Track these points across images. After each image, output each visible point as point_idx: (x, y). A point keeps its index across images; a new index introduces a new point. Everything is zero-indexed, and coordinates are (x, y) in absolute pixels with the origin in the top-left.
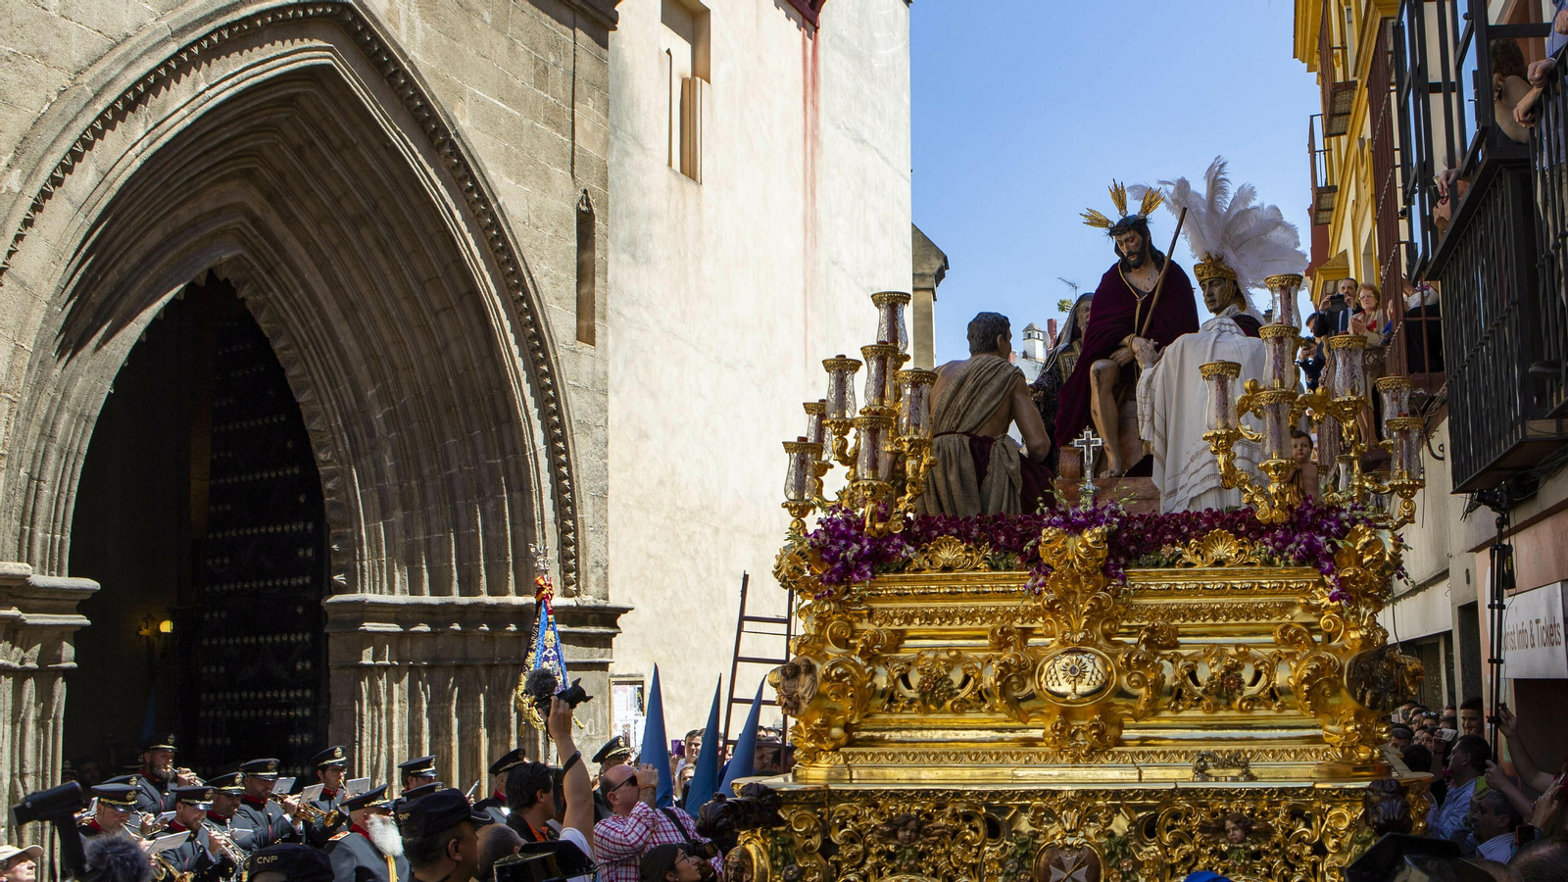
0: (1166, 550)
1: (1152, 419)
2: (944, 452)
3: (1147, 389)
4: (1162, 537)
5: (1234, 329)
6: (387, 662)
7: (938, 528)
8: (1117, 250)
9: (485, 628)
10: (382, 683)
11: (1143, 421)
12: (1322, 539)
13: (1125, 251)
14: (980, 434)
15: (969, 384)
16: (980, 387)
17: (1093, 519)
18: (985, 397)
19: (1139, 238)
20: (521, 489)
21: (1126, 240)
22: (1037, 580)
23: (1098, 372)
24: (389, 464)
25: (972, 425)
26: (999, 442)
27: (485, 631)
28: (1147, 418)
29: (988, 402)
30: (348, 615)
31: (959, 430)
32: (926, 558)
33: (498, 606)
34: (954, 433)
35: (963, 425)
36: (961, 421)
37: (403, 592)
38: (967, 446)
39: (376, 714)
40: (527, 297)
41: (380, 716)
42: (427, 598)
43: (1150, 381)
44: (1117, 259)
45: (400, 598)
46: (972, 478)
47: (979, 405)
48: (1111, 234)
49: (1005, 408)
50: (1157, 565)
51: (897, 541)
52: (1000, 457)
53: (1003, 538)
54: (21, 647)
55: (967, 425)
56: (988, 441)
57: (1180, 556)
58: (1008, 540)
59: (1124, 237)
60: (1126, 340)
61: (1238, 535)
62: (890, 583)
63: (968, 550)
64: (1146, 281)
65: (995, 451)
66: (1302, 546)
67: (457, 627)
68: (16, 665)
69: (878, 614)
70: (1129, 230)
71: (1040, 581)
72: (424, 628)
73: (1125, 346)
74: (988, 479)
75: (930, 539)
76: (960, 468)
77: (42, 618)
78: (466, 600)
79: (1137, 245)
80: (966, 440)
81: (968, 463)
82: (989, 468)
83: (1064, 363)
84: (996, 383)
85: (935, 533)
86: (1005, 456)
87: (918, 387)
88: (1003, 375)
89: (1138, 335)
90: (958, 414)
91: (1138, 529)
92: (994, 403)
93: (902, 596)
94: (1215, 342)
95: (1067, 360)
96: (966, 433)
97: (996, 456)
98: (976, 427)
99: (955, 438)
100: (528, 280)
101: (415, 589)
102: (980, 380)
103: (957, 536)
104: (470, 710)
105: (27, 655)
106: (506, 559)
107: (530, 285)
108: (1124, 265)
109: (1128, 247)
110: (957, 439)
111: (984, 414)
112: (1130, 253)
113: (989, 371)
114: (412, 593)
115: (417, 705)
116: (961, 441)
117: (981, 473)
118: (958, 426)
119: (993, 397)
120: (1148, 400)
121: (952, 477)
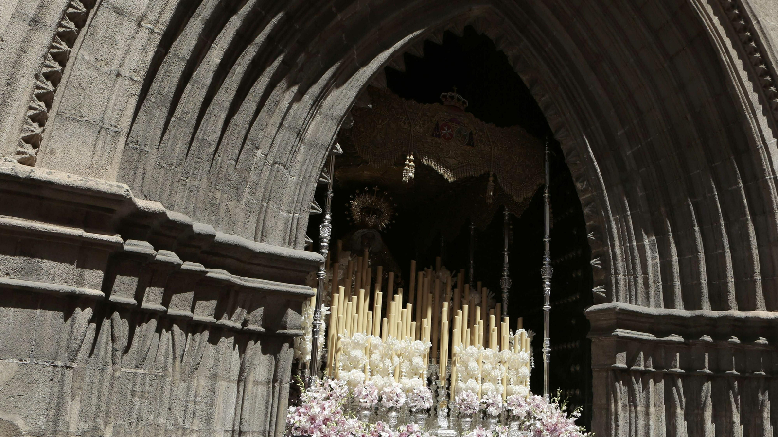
6: (642, 367)
9: (736, 340)
10: (638, 387)
20: (764, 213)
24: (640, 194)
27: (734, 343)
30: (605, 322)
33: (747, 319)
37: (658, 306)
39: (633, 415)
40: (754, 37)
41: (636, 417)
42: (680, 311)
45: (655, 309)
54: (243, 308)
67: (707, 338)
68: (238, 325)
72: (677, 338)
77: (262, 283)
78: (716, 314)
100: (754, 23)
101: (669, 303)
104: (724, 419)
105: (250, 317)
106: (752, 277)
107: (756, 27)
114: (667, 306)
115: (672, 410)
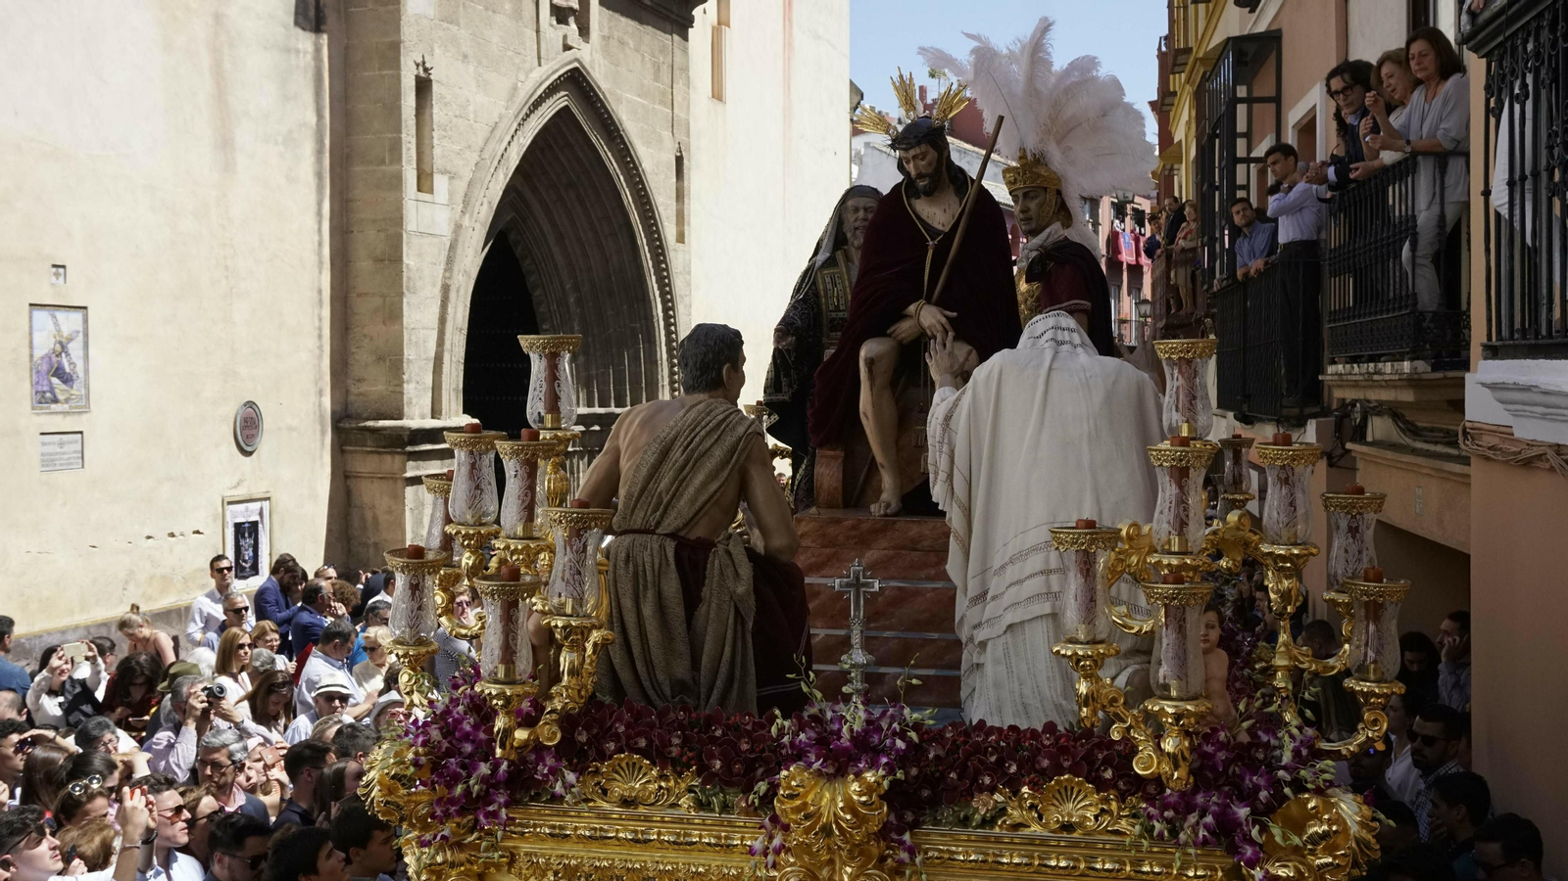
0: (982, 805)
1: (950, 477)
2: (636, 566)
3: (944, 430)
4: (975, 780)
5: (1077, 339)
7: (617, 738)
8: (901, 167)
11: (936, 473)
12: (1243, 812)
13: (911, 168)
14: (693, 536)
15: (677, 455)
16: (691, 462)
17: (865, 748)
18: (700, 478)
19: (932, 154)
21: (915, 157)
22: (771, 838)
23: (871, 363)
25: (679, 522)
26: (721, 548)
28: (942, 476)
29: (705, 485)
31: (658, 531)
32: (598, 783)
34: (653, 532)
35: (666, 522)
36: (662, 516)
38: (671, 559)
43: (948, 418)
44: (900, 178)
46: (676, 609)
47: (691, 490)
48: (893, 146)
49: (731, 491)
50: (965, 822)
51: (550, 761)
52: (722, 573)
53: (718, 764)
55: (671, 523)
56: (706, 546)
57: (1003, 812)
58: (727, 765)
59: (912, 152)
60: (912, 308)
61: (1101, 785)
62: (541, 819)
63: (662, 777)
64: (938, 214)
65: (715, 562)
66: (1209, 819)
69: (522, 863)
70: (919, 144)
71: (777, 842)
73: (911, 317)
74: (703, 609)
75: (603, 756)
76: (659, 596)
79: (930, 164)
80: (670, 547)
81: (672, 586)
82: (705, 592)
83: (824, 282)
84: (718, 453)
85: (612, 746)
86: (729, 572)
87: (579, 536)
88: (729, 440)
89: (929, 301)
90: (659, 504)
91: (937, 757)
92: (713, 487)
93: (559, 836)
94: (1050, 369)
95: (828, 280)
96: (673, 535)
97: (716, 572)
98: (686, 525)
99: (653, 542)
102: (693, 451)
103: (645, 753)
108: (907, 188)
109: (916, 167)
110: (656, 546)
111: (699, 504)
112: (920, 176)
113: (708, 434)
116: (662, 548)
117: (692, 599)
118: (658, 524)
119: (713, 476)
120: (945, 448)
121: (648, 610)
